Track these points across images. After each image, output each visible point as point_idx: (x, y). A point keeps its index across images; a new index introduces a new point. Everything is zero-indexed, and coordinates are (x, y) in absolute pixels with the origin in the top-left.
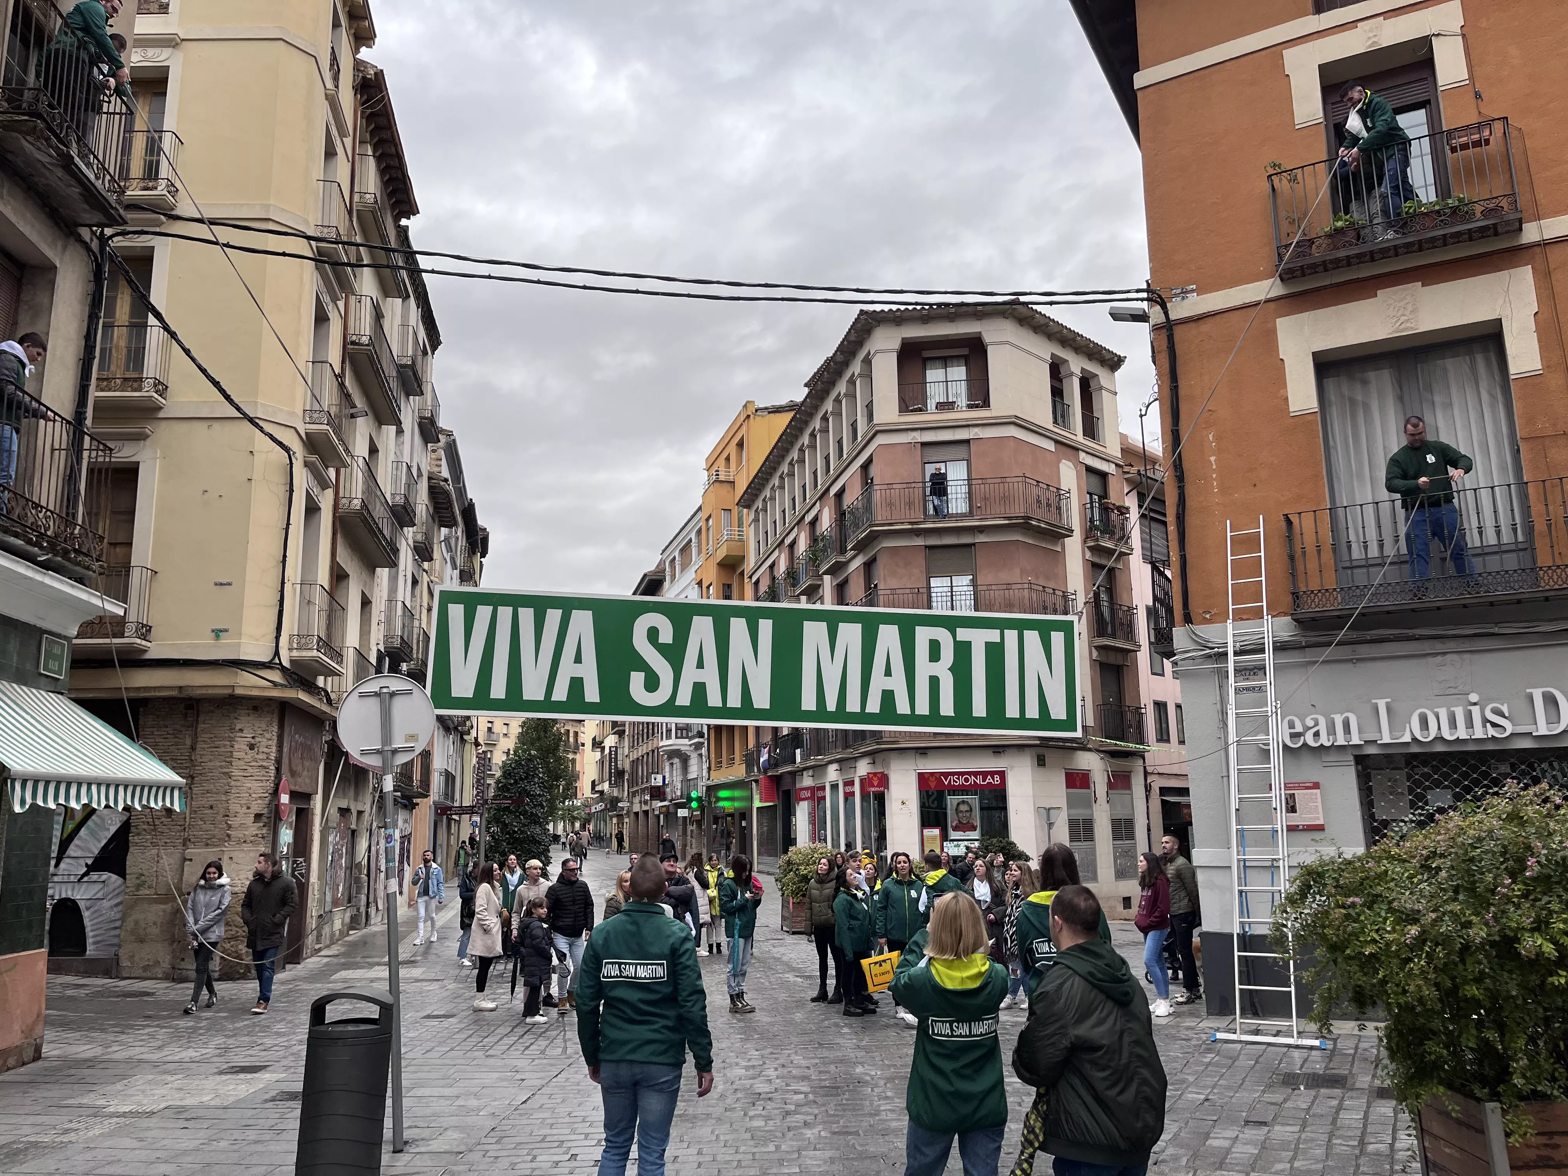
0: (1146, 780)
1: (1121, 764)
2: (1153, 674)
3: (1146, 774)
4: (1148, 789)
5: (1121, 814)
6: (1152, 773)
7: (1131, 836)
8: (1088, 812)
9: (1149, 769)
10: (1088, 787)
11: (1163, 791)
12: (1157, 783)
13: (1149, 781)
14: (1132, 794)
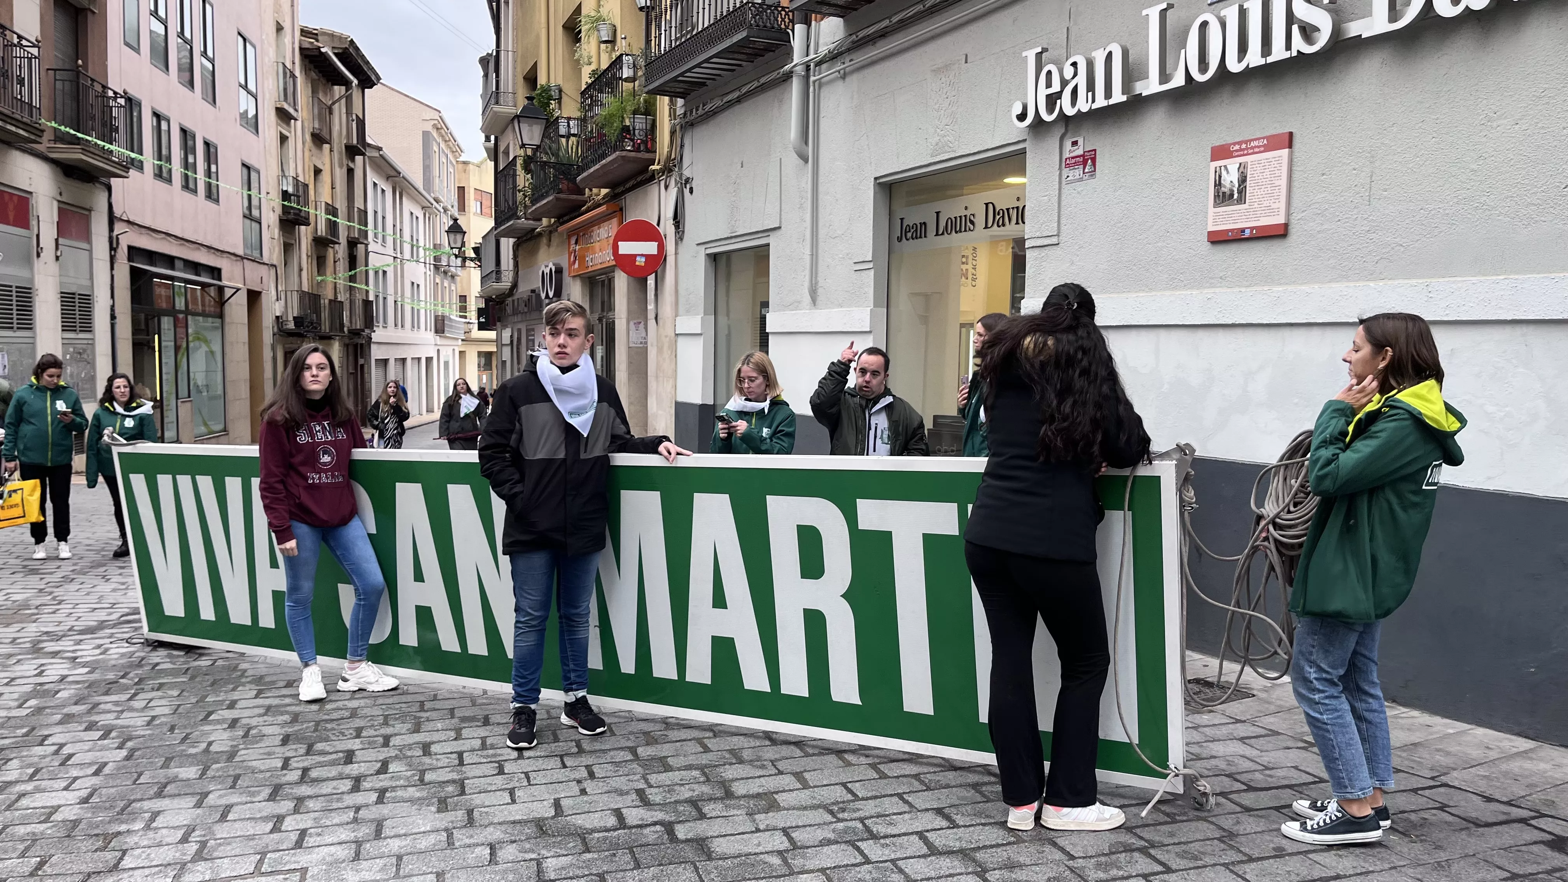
0: (111, 229)
1: (76, 191)
2: (127, 44)
3: (112, 219)
4: (113, 247)
5: (77, 285)
6: (121, 220)
7: (87, 326)
8: (23, 273)
9: (117, 212)
10: (25, 225)
11: (134, 252)
12: (129, 238)
13: (116, 233)
14: (90, 251)
